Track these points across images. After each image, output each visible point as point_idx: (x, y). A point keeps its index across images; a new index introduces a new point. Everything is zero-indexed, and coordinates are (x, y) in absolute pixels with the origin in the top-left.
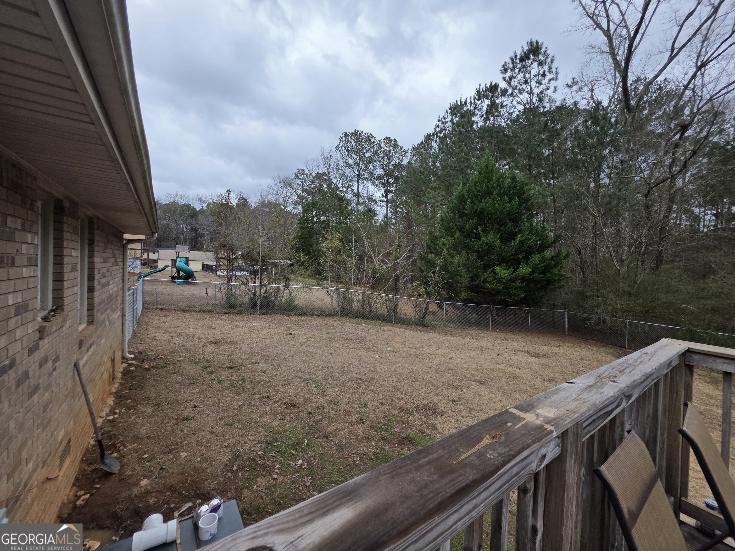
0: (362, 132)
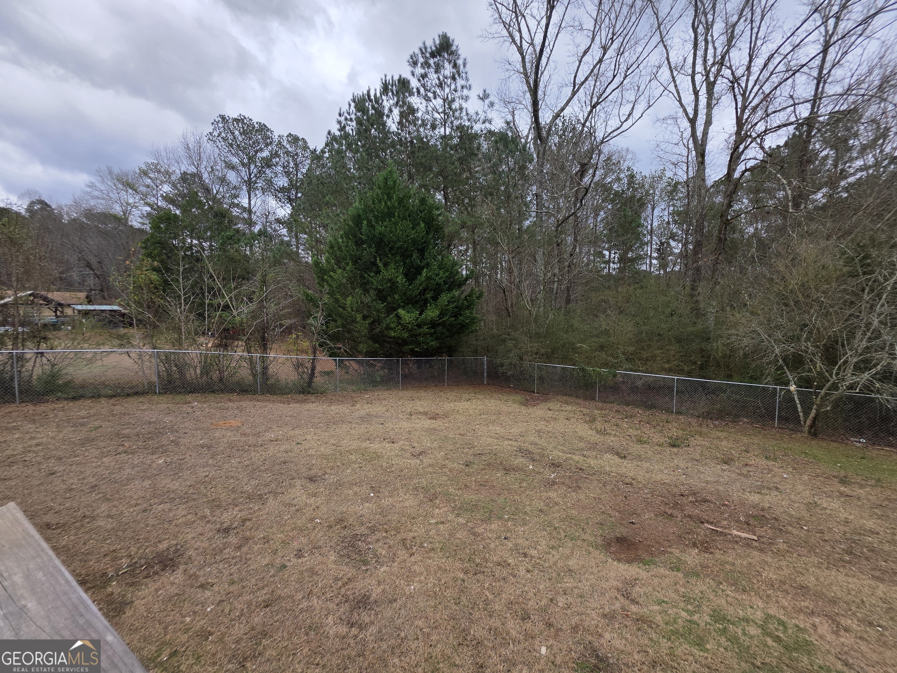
0: (251, 120)
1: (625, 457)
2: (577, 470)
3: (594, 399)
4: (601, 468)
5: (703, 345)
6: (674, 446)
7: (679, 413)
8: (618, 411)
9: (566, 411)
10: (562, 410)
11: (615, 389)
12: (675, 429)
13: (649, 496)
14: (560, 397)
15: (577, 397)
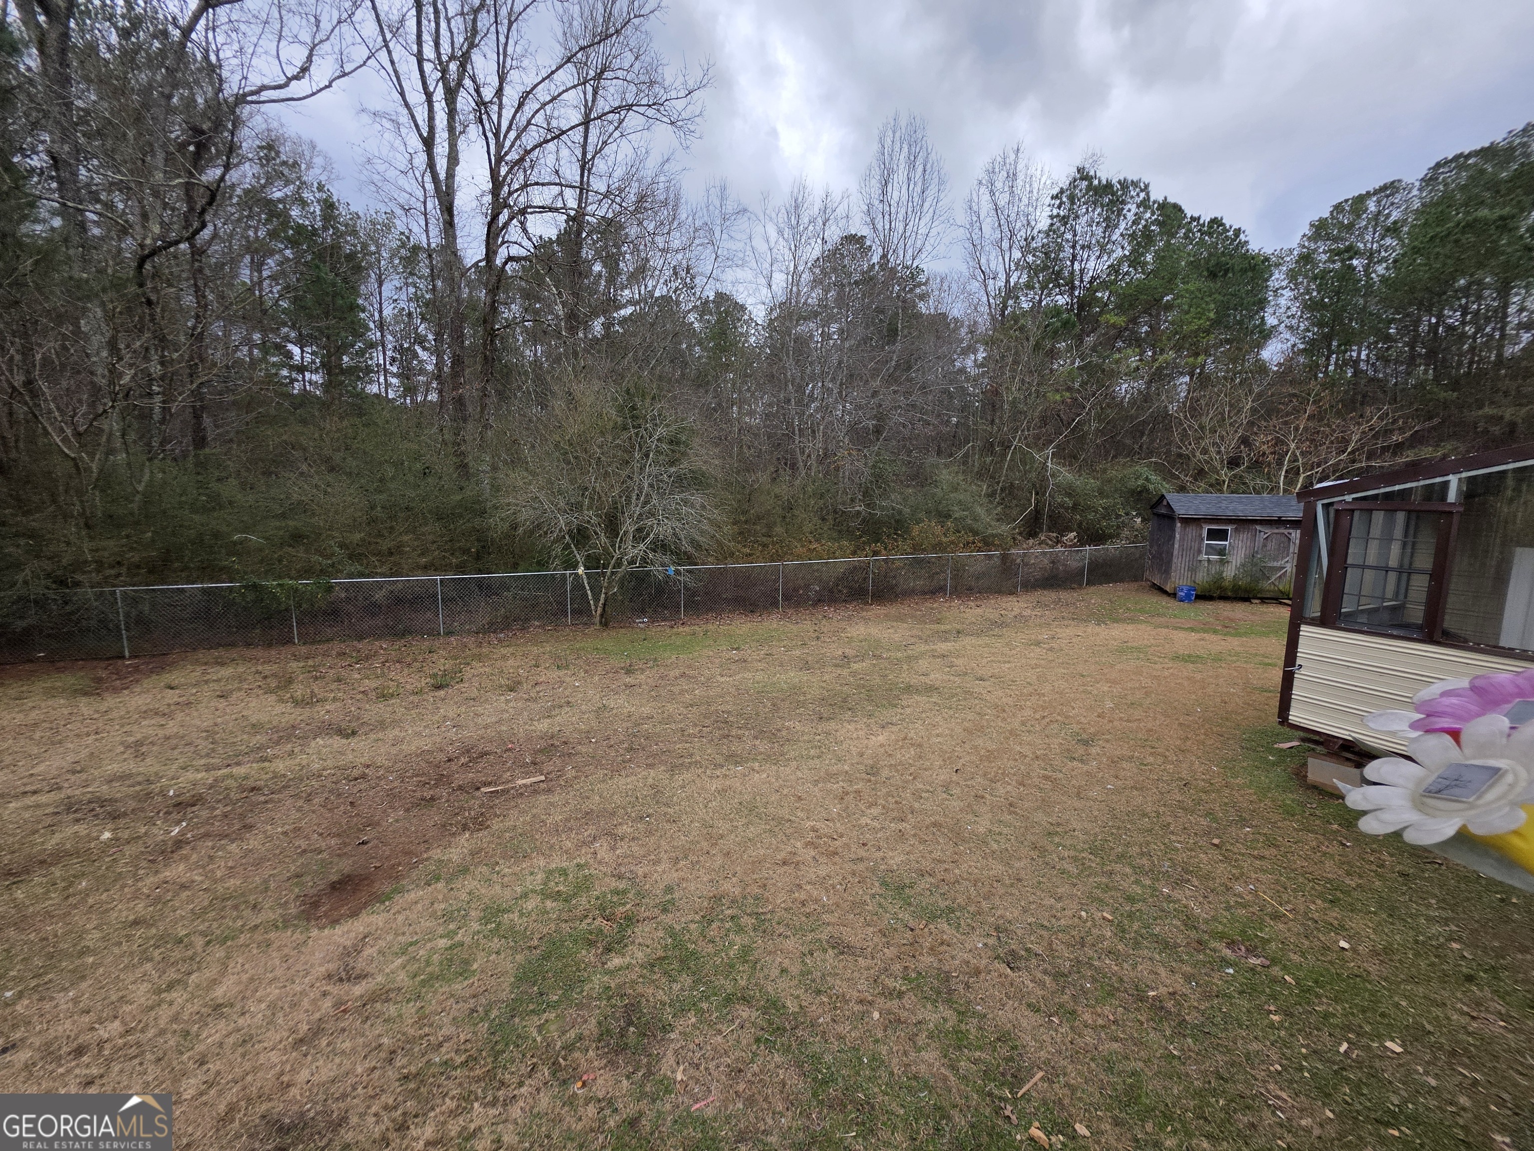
1: (354, 733)
2: (245, 794)
3: (289, 641)
4: (301, 770)
5: (477, 521)
6: (438, 687)
7: (449, 633)
8: (342, 654)
9: (218, 681)
10: (206, 682)
11: (334, 613)
12: (442, 660)
13: (396, 784)
14: (200, 655)
15: (248, 645)
